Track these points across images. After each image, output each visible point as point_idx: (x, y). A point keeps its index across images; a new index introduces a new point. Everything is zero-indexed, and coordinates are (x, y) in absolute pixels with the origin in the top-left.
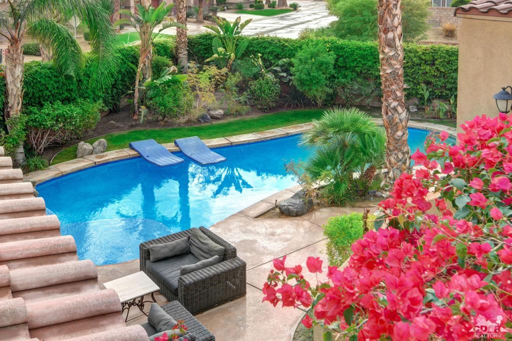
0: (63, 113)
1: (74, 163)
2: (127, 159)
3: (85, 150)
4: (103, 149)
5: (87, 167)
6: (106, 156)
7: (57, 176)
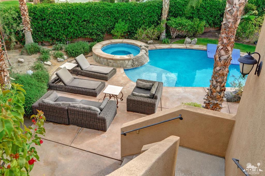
0: (181, 22)
1: (180, 45)
2: (201, 50)
3: (187, 41)
4: (195, 43)
5: (182, 48)
6: (194, 46)
7: (169, 48)
